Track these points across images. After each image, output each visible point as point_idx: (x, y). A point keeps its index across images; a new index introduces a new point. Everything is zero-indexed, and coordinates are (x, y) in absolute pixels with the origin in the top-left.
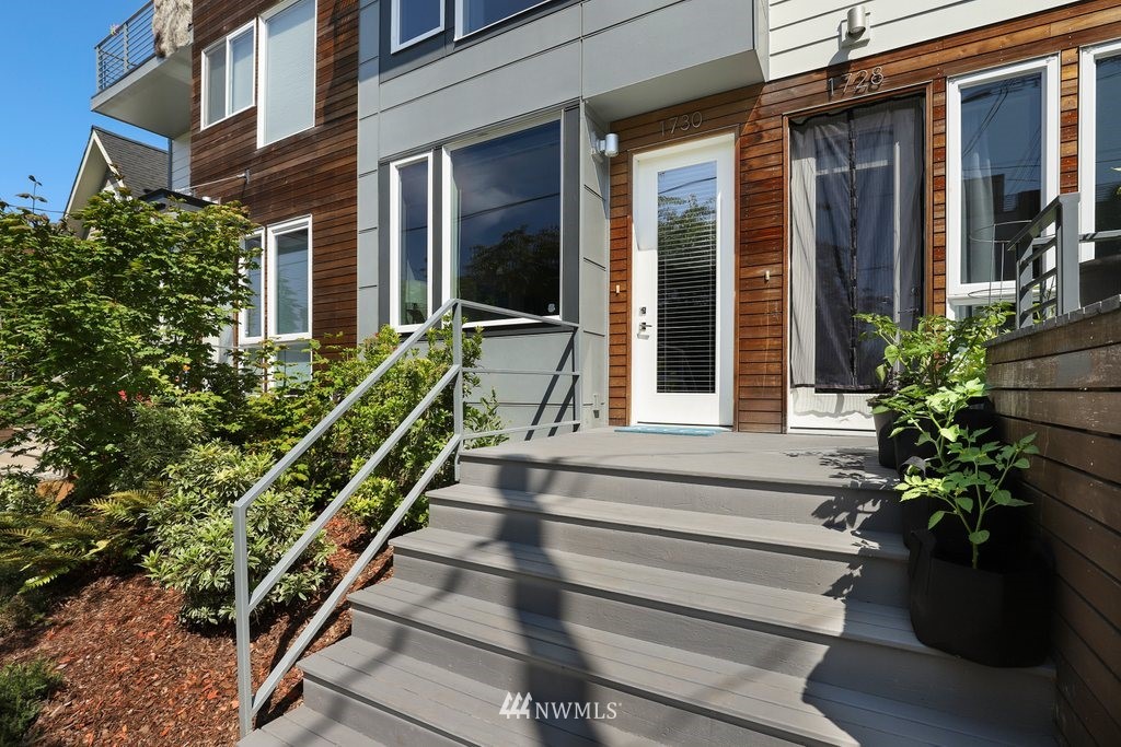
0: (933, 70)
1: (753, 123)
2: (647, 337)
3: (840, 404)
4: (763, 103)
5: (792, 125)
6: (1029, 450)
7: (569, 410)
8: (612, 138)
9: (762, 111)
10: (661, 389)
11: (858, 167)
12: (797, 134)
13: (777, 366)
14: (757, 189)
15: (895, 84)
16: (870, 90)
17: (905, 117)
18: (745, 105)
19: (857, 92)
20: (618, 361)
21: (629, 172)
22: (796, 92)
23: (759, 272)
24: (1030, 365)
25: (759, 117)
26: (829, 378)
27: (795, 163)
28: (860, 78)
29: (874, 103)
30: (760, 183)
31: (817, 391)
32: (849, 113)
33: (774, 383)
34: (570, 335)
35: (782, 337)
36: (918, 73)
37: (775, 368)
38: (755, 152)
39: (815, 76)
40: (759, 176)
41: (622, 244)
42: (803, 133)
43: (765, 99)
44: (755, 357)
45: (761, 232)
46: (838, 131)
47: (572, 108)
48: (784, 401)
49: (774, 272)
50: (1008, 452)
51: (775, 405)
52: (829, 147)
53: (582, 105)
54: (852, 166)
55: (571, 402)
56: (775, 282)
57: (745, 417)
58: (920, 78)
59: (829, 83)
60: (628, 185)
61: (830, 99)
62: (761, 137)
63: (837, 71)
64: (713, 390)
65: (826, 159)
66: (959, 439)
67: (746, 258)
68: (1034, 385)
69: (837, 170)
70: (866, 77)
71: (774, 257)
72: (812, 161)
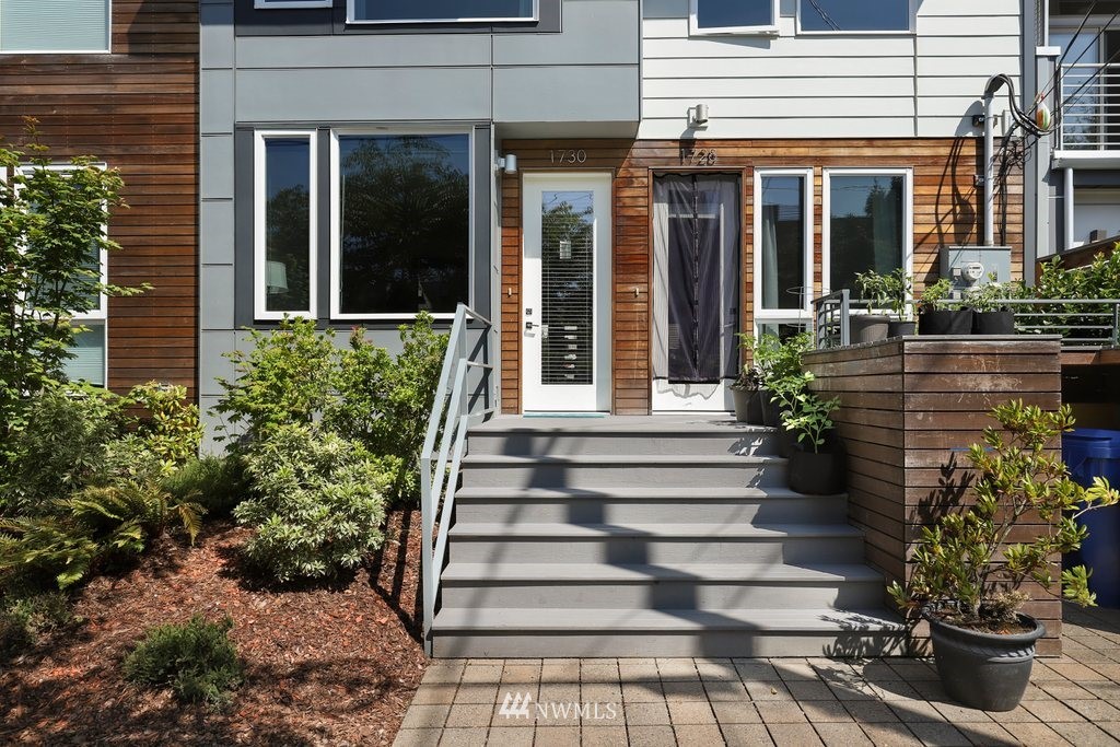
0: (744, 160)
1: (626, 169)
2: (533, 335)
3: (687, 391)
4: (634, 155)
5: (654, 176)
6: (838, 402)
7: (481, 400)
8: (512, 159)
9: (633, 162)
10: (544, 381)
11: (700, 216)
12: (658, 184)
13: (645, 363)
14: (629, 223)
15: (723, 163)
16: (708, 164)
17: (729, 186)
18: (621, 153)
19: (699, 164)
20: (508, 356)
21: (520, 188)
22: (658, 153)
23: (632, 288)
24: (831, 365)
25: (631, 166)
26: (680, 372)
27: (655, 204)
28: (702, 154)
29: (710, 174)
30: (631, 217)
31: (671, 382)
32: (694, 176)
33: (642, 376)
34: (481, 332)
35: (648, 341)
36: (738, 160)
37: (643, 364)
38: (628, 192)
39: (672, 144)
40: (631, 213)
41: (514, 251)
42: (661, 184)
43: (635, 152)
44: (628, 355)
45: (632, 257)
46: (685, 187)
47: (483, 126)
48: (649, 389)
49: (642, 290)
50: (828, 404)
51: (643, 393)
52: (679, 197)
53: (493, 127)
54: (695, 216)
55: (483, 392)
56: (643, 297)
57: (620, 403)
58: (739, 163)
59: (681, 152)
60: (519, 199)
61: (682, 164)
62: (632, 182)
63: (686, 144)
64: (591, 382)
65: (677, 206)
66: (807, 400)
67: (621, 276)
68: (834, 374)
69: (685, 216)
70: (706, 155)
71: (642, 278)
72: (666, 206)
